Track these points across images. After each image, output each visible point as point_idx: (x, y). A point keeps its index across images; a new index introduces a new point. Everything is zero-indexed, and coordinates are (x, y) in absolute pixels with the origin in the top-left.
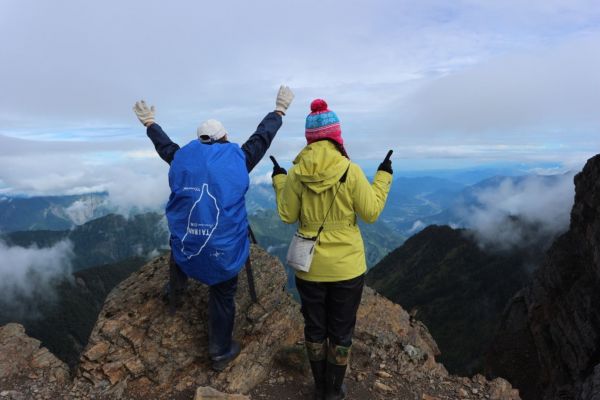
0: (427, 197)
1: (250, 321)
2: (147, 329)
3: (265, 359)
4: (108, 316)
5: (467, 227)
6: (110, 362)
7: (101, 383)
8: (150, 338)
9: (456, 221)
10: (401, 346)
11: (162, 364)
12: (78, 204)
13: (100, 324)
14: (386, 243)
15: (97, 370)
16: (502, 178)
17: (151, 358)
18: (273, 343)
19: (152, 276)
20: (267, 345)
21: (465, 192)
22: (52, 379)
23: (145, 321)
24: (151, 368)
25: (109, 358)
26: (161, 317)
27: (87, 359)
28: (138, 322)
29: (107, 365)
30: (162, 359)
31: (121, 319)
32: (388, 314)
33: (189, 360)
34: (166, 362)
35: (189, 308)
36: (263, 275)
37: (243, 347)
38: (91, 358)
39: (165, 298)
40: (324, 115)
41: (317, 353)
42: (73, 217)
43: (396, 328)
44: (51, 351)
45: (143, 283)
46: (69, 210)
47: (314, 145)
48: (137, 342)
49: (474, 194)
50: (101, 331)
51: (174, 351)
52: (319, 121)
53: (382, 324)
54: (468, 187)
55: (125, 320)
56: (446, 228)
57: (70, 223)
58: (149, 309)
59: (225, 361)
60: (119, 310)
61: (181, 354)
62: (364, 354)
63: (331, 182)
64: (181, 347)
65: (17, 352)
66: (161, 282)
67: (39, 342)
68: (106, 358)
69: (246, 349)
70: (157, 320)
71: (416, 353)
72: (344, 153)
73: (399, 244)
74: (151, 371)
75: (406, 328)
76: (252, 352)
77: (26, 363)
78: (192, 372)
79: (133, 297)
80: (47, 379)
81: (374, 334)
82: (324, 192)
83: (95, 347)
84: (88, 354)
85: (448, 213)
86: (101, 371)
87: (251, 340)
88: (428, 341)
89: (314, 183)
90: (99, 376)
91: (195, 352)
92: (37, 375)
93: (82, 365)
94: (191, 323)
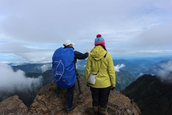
0: (144, 66)
1: (79, 99)
2: (49, 99)
3: (82, 111)
4: (39, 95)
5: (157, 75)
6: (38, 108)
7: (35, 113)
8: (50, 102)
9: (153, 73)
10: (125, 110)
11: (52, 110)
12: (44, 66)
13: (37, 97)
14: (131, 79)
15: (34, 110)
16: (169, 60)
17: (50, 107)
18: (85, 106)
19: (53, 84)
20: (84, 106)
21: (156, 64)
22: (23, 111)
23: (49, 97)
24: (49, 110)
25: (38, 107)
26: (53, 96)
27: (32, 106)
28: (47, 97)
29: (37, 108)
30: (53, 108)
31: (43, 96)
32: (124, 100)
33: (60, 109)
34: (54, 109)
35: (62, 94)
36: (84, 86)
37: (76, 106)
38: (33, 106)
39: (55, 91)
40: (100, 38)
41: (96, 110)
42: (42, 69)
43: (126, 104)
44: (24, 104)
45: (50, 86)
46: (42, 67)
47: (97, 47)
48: (46, 103)
49: (159, 65)
50: (37, 99)
51: (56, 106)
52: (99, 39)
53: (121, 102)
54: (157, 63)
55: (44, 96)
56: (150, 76)
57: (42, 71)
58: (51, 94)
59: (70, 110)
60: (42, 93)
61: (58, 107)
62: (113, 111)
63: (101, 57)
64: (58, 105)
65: (16, 103)
66: (55, 86)
67: (22, 101)
68: (37, 107)
69: (77, 107)
70: (52, 97)
71: (130, 112)
72: (105, 49)
73: (135, 80)
74: (49, 111)
75: (129, 104)
76: (79, 108)
77: (17, 106)
78: (61, 113)
79: (47, 90)
80: (22, 111)
81: (118, 105)
82: (99, 60)
83: (35, 103)
84: (32, 105)
85: (151, 71)
86: (35, 110)
87: (79, 105)
88: (137, 109)
89: (96, 57)
90: (35, 112)
91: (62, 107)
92: (19, 110)
93: (31, 108)
94: (62, 98)
